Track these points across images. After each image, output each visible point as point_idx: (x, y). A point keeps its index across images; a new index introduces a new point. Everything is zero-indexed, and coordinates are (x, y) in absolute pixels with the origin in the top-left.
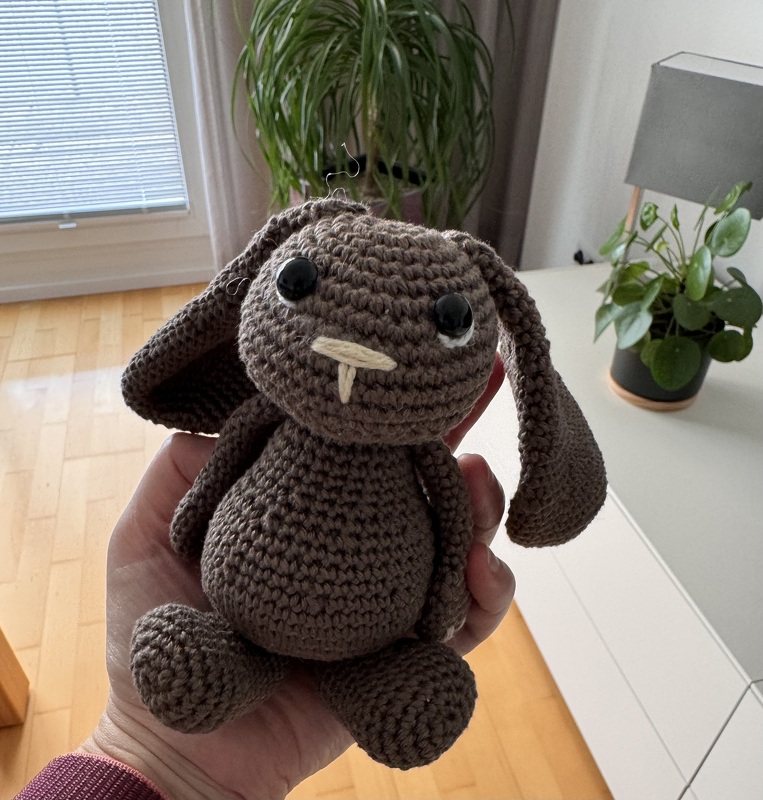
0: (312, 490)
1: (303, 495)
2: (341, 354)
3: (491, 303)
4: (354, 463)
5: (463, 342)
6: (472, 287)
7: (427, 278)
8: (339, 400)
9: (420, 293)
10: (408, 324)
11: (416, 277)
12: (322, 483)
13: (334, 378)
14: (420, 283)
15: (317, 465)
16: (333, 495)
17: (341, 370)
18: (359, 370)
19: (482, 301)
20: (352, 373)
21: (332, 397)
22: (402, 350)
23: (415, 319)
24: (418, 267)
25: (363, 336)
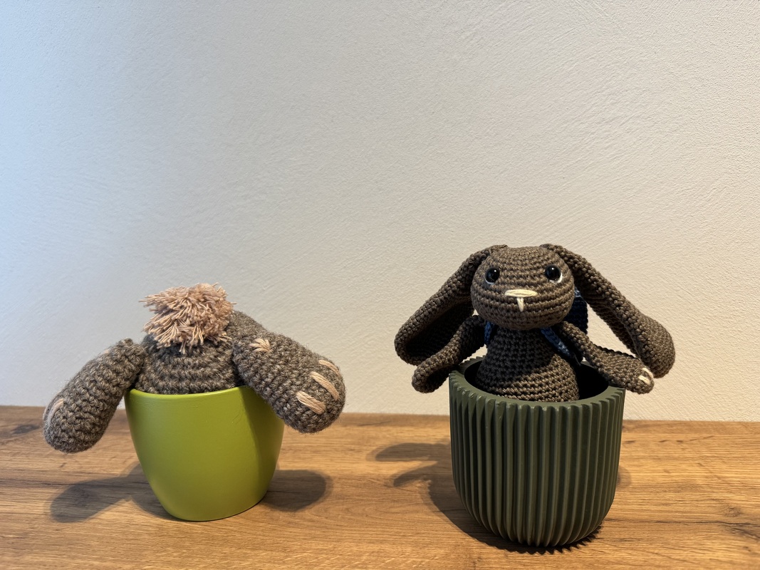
0: (514, 358)
1: (511, 361)
2: (517, 294)
3: (566, 266)
4: (528, 343)
5: (560, 280)
6: (557, 261)
7: (539, 263)
8: (519, 311)
9: (538, 268)
10: (537, 279)
11: (535, 263)
12: (517, 355)
13: (516, 303)
14: (538, 265)
15: (513, 347)
16: (523, 358)
17: (518, 300)
18: (524, 298)
19: (562, 266)
20: (522, 300)
21: (517, 310)
22: (538, 288)
23: (539, 276)
24: (535, 260)
25: (523, 286)
